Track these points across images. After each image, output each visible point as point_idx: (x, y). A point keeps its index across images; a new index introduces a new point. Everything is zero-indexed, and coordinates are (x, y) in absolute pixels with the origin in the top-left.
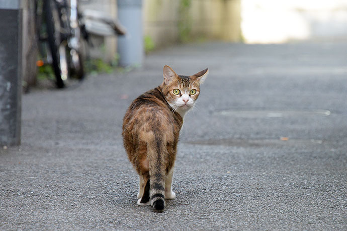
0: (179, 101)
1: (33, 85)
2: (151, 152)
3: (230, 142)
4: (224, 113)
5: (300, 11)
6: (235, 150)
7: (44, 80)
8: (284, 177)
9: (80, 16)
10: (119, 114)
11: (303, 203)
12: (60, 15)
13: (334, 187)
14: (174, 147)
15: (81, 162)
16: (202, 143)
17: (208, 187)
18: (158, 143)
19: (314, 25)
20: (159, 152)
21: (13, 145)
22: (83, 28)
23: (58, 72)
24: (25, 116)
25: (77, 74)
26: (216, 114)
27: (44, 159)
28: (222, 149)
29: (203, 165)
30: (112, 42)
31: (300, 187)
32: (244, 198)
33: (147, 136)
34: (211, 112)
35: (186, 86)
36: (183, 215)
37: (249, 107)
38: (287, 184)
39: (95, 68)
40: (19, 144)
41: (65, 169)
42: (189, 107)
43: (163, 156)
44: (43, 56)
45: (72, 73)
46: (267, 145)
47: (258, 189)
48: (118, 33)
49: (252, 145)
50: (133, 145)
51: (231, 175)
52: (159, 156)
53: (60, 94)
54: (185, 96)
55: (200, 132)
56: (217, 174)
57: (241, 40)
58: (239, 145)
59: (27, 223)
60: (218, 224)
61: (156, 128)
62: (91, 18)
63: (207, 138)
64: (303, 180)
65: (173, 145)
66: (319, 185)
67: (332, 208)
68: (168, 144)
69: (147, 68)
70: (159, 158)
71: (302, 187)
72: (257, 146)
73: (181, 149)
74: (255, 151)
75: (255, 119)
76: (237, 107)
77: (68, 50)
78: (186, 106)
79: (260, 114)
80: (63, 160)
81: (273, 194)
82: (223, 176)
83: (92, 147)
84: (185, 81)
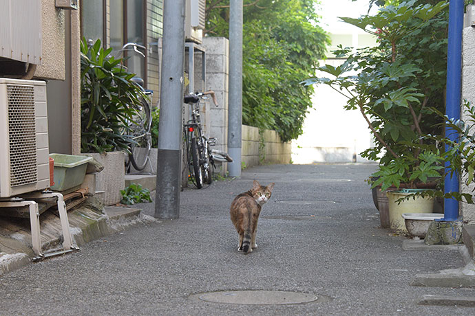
0: (260, 199)
1: (185, 187)
2: (246, 218)
3: (285, 218)
4: (282, 202)
5: (319, 148)
6: (288, 222)
7: (191, 184)
8: (313, 236)
9: (209, 152)
10: (229, 203)
11: (322, 251)
12: (200, 153)
14: (257, 217)
15: (209, 228)
16: (271, 218)
17: (274, 241)
18: (249, 214)
19: (326, 155)
20: (249, 218)
21: (175, 218)
22: (211, 158)
23: (198, 180)
24: (181, 203)
25: (208, 181)
27: (191, 226)
28: (281, 221)
29: (272, 230)
30: (225, 164)
32: (292, 248)
33: (243, 210)
35: (264, 191)
36: (261, 256)
37: (294, 199)
38: (314, 240)
39: (216, 178)
40: (178, 218)
41: (201, 231)
42: (265, 202)
43: (251, 220)
44: (191, 172)
45: (204, 180)
46: (304, 219)
47: (299, 243)
48: (229, 160)
49: (296, 219)
50: (236, 217)
51: (286, 235)
53: (199, 191)
54: (263, 196)
55: (270, 212)
56: (278, 235)
57: (291, 162)
58: (289, 219)
59: (182, 260)
60: (279, 261)
61: (248, 206)
62: (215, 153)
63: (273, 215)
64: (323, 238)
65: (256, 216)
66: (331, 241)
68: (254, 215)
69: (243, 178)
70: (249, 221)
71: (322, 242)
72: (299, 219)
73: (260, 221)
74: (298, 222)
75: (298, 205)
76: (288, 199)
77: (204, 169)
78: (263, 201)
79: (300, 203)
80: (200, 227)
81: (307, 246)
82: (282, 236)
83: (215, 220)
84: (264, 188)
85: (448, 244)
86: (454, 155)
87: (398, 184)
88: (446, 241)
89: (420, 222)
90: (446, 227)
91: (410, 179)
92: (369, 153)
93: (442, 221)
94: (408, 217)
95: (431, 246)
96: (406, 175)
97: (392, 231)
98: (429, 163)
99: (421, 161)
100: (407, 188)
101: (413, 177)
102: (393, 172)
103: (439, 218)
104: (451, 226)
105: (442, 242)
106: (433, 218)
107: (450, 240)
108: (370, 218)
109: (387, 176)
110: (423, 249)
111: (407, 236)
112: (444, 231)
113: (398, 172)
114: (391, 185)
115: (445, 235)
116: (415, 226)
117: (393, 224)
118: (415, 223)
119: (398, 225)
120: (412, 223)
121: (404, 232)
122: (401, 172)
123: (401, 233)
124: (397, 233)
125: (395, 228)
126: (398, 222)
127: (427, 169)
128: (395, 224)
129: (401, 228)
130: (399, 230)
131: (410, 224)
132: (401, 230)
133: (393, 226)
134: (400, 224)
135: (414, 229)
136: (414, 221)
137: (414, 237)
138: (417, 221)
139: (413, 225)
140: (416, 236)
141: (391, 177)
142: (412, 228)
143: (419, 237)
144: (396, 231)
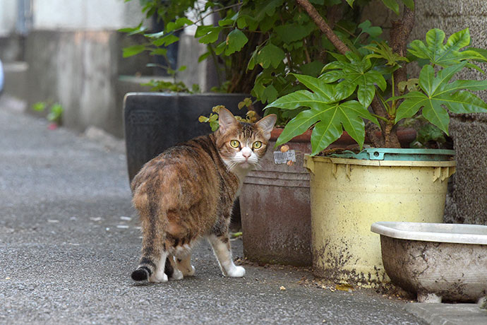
0: (238, 156)
35: (248, 136)
42: (251, 165)
54: (247, 150)
78: (247, 164)
84: (247, 129)
87: (358, 132)
89: (445, 251)
91: (398, 118)
102: (340, 96)
109: (323, 106)
113: (354, 97)
116: (431, 260)
117: (325, 254)
118: (430, 252)
119: (345, 256)
120: (423, 252)
121: (360, 277)
122: (365, 97)
123: (352, 280)
124: (339, 280)
125: (334, 264)
126: (346, 247)
127: (442, 89)
128: (336, 252)
129: (354, 267)
130: (348, 273)
131: (418, 254)
132: (354, 271)
133: (328, 261)
134: (349, 255)
135: (429, 271)
136: (430, 247)
137: (426, 295)
138: (437, 246)
139: (424, 258)
140: (432, 292)
141: (334, 109)
142: (422, 268)
143: (438, 295)
144: (336, 274)
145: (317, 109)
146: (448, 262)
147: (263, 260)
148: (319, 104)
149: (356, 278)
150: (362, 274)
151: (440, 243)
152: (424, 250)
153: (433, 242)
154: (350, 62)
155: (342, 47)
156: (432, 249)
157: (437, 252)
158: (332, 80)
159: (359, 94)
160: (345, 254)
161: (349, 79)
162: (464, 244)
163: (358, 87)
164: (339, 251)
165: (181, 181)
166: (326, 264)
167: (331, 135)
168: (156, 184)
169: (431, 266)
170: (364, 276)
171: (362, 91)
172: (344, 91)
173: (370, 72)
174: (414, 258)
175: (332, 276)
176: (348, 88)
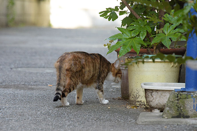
3: (17, 87)
4: (19, 69)
5: (86, 10)
6: (17, 91)
8: (39, 108)
11: (44, 124)
13: (66, 114)
26: (15, 69)
31: (46, 114)
32: (10, 121)
34: (11, 69)
37: (35, 66)
38: (39, 113)
46: (38, 89)
47: (20, 115)
51: (8, 107)
52: (60, 74)
58: (21, 88)
63: (4, 84)
64: (50, 110)
66: (58, 113)
67: (60, 127)
71: (47, 114)
72: (32, 89)
74: (29, 92)
75: (37, 73)
76: (28, 66)
79: (40, 70)
81: (28, 118)
82: (2, 107)
85: (188, 117)
86: (187, 14)
87: (138, 49)
88: (185, 114)
89: (160, 93)
90: (186, 98)
91: (152, 43)
92: (108, 14)
93: (183, 91)
94: (147, 87)
95: (168, 120)
96: (148, 38)
97: (131, 103)
98: (175, 25)
99: (165, 22)
100: (148, 53)
101: (155, 41)
102: (133, 36)
103: (180, 88)
104: (192, 97)
105: (181, 115)
106: (173, 88)
107: (190, 113)
108: (113, 88)
109: (127, 39)
110: (159, 123)
111: (146, 108)
112: (184, 102)
113: (138, 35)
114: (130, 50)
115: (185, 107)
116: (154, 97)
117: (132, 95)
118: (154, 93)
119: (138, 96)
120: (151, 93)
121: (143, 103)
122: (143, 36)
123: (140, 104)
124: (136, 104)
125: (134, 99)
126: (138, 92)
127: (171, 32)
128: (135, 94)
129: (141, 99)
130: (139, 102)
131: (150, 94)
132: (141, 101)
133: (133, 97)
134: (139, 95)
135: (154, 100)
136: (154, 91)
137: (154, 110)
138: (156, 91)
139: (152, 96)
140: (156, 108)
141: (130, 41)
142: (151, 99)
143: (159, 109)
144: (135, 103)
145: (124, 40)
146: (161, 97)
147: (126, 98)
148: (125, 38)
149: (142, 104)
150: (144, 102)
151: (157, 90)
152: (152, 93)
153: (155, 90)
154: (139, 22)
155: (138, 17)
156: (154, 92)
157: (157, 93)
158: (131, 29)
159: (140, 35)
160: (138, 95)
161: (137, 29)
162: (167, 90)
163: (140, 32)
164: (136, 94)
165: (73, 60)
166: (132, 99)
167: (127, 50)
168: (63, 59)
169: (154, 99)
170: (145, 103)
171: (142, 34)
172: (134, 34)
173: (146, 26)
174: (149, 96)
175: (134, 103)
176: (136, 32)
